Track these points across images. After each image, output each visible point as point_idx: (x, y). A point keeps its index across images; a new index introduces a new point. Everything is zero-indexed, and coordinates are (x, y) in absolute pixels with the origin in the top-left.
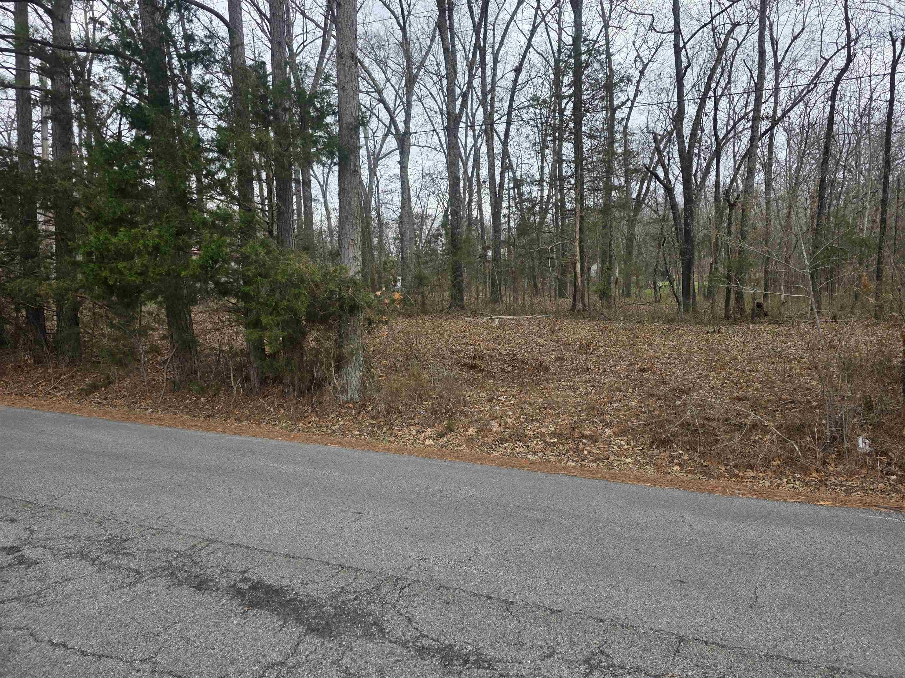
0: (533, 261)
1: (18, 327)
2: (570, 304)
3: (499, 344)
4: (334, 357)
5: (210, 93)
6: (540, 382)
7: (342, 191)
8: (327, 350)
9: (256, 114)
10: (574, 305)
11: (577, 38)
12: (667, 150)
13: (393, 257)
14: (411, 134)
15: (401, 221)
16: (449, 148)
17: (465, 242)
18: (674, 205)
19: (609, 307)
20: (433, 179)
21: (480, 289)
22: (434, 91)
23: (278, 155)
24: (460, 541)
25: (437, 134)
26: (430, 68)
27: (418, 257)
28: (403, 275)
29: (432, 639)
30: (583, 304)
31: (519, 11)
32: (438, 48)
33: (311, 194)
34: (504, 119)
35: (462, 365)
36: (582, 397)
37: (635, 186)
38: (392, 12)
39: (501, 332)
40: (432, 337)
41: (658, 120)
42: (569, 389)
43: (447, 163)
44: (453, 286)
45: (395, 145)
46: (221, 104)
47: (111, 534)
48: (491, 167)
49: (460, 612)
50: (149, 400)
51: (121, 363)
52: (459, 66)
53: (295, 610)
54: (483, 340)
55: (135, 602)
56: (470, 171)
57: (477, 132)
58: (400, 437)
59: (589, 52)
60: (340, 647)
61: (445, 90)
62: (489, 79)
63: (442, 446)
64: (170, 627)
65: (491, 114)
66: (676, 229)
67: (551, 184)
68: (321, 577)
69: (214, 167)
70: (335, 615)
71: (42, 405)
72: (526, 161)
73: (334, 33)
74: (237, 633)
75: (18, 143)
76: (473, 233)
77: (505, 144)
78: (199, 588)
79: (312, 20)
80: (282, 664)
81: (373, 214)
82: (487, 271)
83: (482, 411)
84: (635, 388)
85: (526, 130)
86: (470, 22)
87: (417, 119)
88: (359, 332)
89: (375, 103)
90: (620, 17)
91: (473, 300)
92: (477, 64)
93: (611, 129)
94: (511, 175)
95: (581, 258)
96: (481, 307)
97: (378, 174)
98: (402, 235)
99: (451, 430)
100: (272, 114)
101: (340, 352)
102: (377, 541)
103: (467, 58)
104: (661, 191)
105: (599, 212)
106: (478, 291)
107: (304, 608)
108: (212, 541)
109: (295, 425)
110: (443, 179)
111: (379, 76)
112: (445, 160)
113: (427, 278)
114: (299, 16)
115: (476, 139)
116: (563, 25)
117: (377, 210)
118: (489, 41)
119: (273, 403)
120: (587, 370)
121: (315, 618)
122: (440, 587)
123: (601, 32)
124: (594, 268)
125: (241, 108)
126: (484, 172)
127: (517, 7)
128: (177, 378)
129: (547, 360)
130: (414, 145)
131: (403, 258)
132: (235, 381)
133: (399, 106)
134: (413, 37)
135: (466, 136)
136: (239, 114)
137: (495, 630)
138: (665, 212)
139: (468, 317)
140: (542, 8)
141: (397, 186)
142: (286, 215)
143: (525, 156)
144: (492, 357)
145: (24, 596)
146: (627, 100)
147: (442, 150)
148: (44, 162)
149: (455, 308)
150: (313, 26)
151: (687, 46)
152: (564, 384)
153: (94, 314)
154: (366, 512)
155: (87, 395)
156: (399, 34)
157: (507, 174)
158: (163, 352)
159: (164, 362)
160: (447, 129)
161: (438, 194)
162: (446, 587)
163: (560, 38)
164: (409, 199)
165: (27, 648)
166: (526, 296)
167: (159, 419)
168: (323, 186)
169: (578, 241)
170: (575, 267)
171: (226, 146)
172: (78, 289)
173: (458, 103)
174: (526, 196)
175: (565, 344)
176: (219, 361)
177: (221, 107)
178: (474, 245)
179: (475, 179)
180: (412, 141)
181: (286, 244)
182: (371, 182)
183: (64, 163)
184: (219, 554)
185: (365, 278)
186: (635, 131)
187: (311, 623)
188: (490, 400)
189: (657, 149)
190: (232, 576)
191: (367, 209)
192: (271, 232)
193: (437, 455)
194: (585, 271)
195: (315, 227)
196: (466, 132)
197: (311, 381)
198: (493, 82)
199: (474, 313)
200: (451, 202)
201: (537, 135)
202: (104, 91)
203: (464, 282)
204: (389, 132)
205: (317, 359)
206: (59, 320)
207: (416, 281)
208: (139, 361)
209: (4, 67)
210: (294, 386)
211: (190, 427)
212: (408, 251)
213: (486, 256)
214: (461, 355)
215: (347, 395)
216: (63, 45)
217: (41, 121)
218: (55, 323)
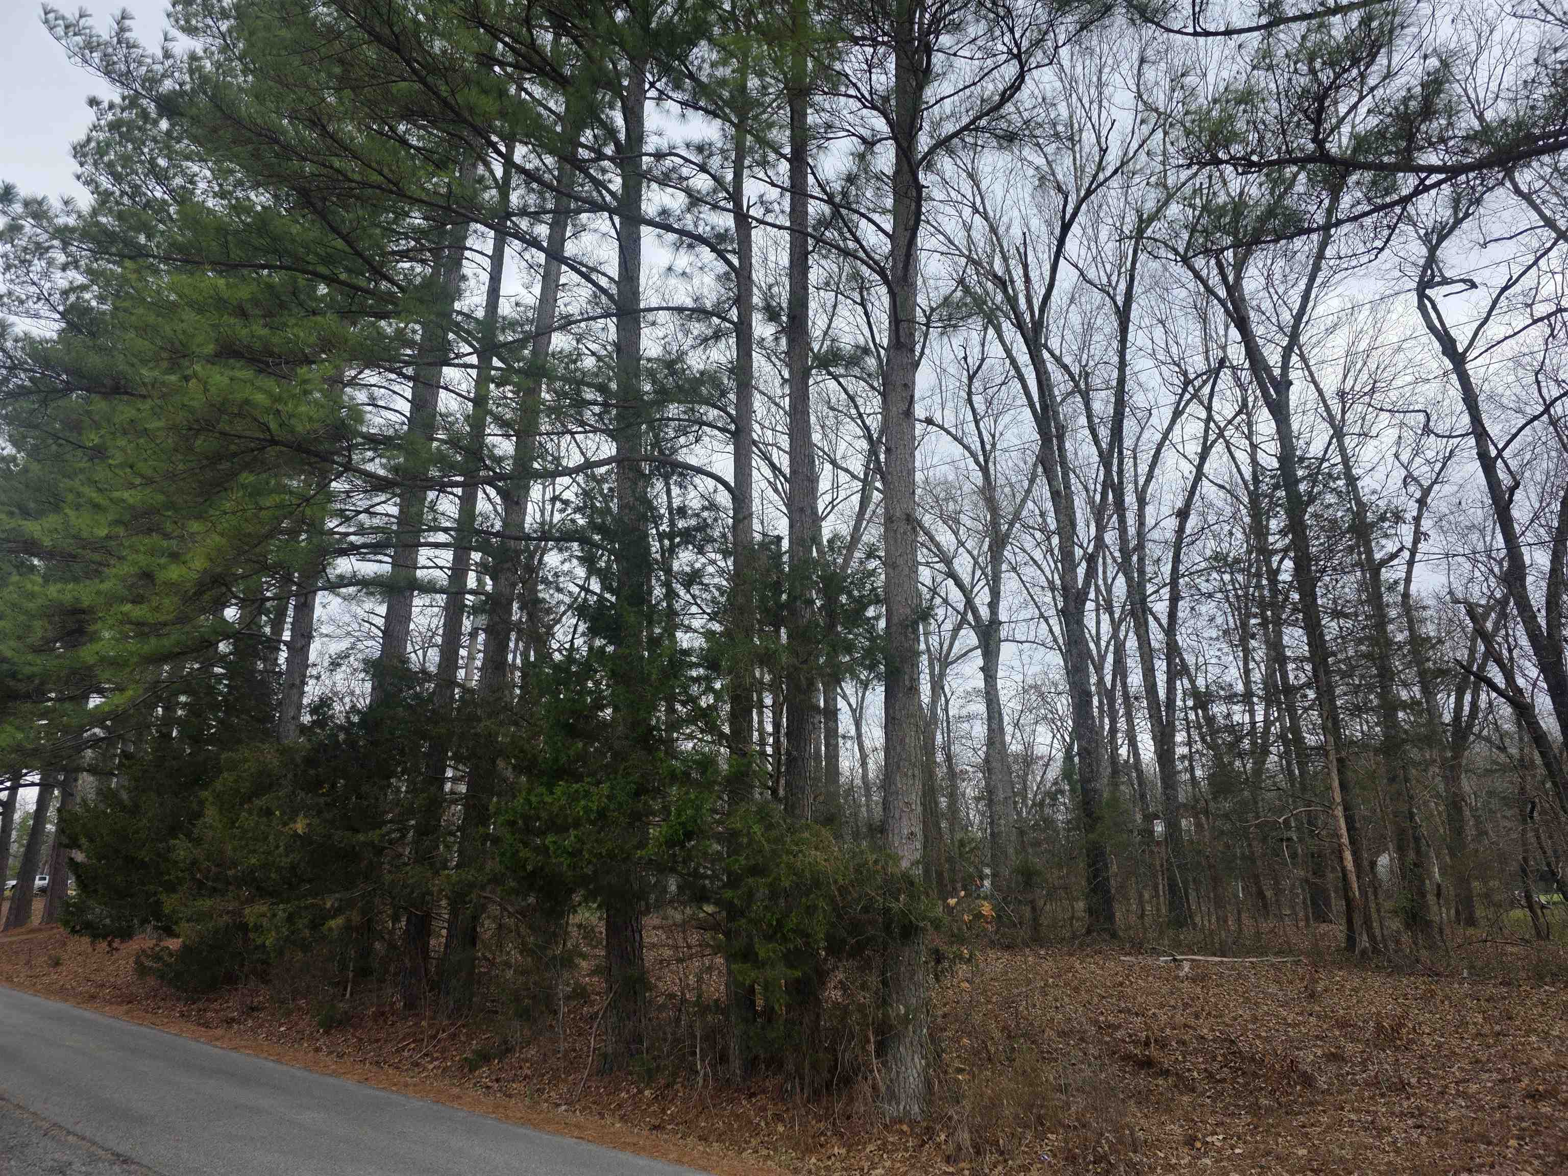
0: (1250, 845)
1: (392, 946)
2: (1342, 937)
3: (1197, 1017)
4: (873, 1024)
5: (702, 583)
6: (1296, 1108)
7: (891, 723)
8: (861, 1008)
9: (766, 611)
10: (1351, 941)
11: (1287, 457)
12: (1503, 632)
13: (975, 831)
14: (1001, 623)
15: (987, 766)
16: (1068, 644)
17: (1108, 805)
18: (1539, 738)
19: (1432, 947)
20: (1041, 695)
21: (1147, 896)
22: (1038, 555)
23: (791, 669)
25: (1047, 621)
26: (1031, 522)
27: (1022, 833)
28: (994, 865)
30: (1372, 938)
31: (1177, 427)
32: (1042, 490)
33: (837, 728)
34: (1165, 592)
35: (1123, 1059)
36: (1398, 1151)
37: (1446, 703)
38: (967, 448)
39: (1199, 990)
40: (1058, 992)
41: (1471, 580)
42: (1366, 1129)
43: (1066, 667)
44: (1092, 890)
45: (975, 642)
46: (715, 598)
48: (1149, 673)
50: (563, 1088)
51: (525, 1015)
52: (1079, 515)
54: (1162, 1006)
56: (1108, 679)
57: (1117, 616)
59: (1313, 478)
61: (1056, 552)
62: (1132, 531)
65: (1141, 585)
66: (1555, 784)
67: (1269, 701)
69: (694, 690)
71: (406, 1085)
72: (1214, 661)
73: (878, 484)
75: (439, 664)
76: (1122, 788)
77: (1170, 631)
79: (847, 470)
81: (940, 757)
82: (1157, 863)
84: (1523, 1139)
85: (1207, 608)
86: (1094, 450)
87: (1010, 599)
88: (919, 976)
89: (940, 578)
90: (1364, 419)
91: (1133, 918)
92: (1110, 510)
93: (1375, 599)
94: (1187, 685)
95: (1352, 842)
96: (1151, 935)
97: (947, 689)
98: (990, 792)
100: (786, 609)
101: (884, 1015)
103: (1091, 501)
104: (1506, 710)
105: (1377, 751)
106: (1141, 903)
109: (802, 1159)
110: (1060, 693)
111: (946, 538)
112: (1062, 663)
113: (1041, 873)
114: (828, 467)
115: (1115, 625)
116: (1257, 439)
117: (947, 748)
118: (1129, 474)
119: (765, 1110)
120: (1402, 1087)
123: (1330, 444)
124: (1383, 860)
126: (1135, 680)
127: (1173, 422)
128: (610, 1050)
129: (1307, 1057)
130: (1007, 641)
131: (992, 834)
132: (703, 1061)
133: (979, 580)
134: (1001, 481)
135: (1098, 623)
138: (1521, 750)
139: (1126, 955)
140: (1217, 417)
141: (980, 707)
142: (800, 761)
143: (1211, 653)
144: (1184, 1043)
146: (1401, 550)
147: (1055, 647)
148: (466, 690)
149: (1099, 934)
150: (847, 477)
151: (1506, 454)
152: (1353, 1117)
153: (500, 927)
155: (470, 1071)
156: (978, 477)
157: (1178, 683)
158: (593, 997)
159: (595, 1015)
160: (1063, 613)
161: (1053, 721)
163: (1254, 462)
164: (1001, 730)
166: (1244, 915)
167: (578, 1126)
168: (856, 710)
169: (1340, 808)
170: (1341, 859)
171: (719, 658)
173: (1081, 571)
174: (1222, 721)
175: (1342, 1024)
176: (678, 1020)
177: (715, 603)
178: (1126, 811)
179: (1119, 694)
180: (1003, 634)
181: (798, 812)
182: (934, 703)
183: (493, 691)
185: (926, 871)
186: (1426, 603)
188: (1190, 1141)
189: (1480, 632)
191: (929, 748)
192: (774, 792)
194: (1366, 868)
195: (842, 780)
196: (1098, 616)
197: (832, 1071)
198: (1141, 535)
199: (1138, 948)
200: (1077, 733)
201: (1230, 618)
202: (559, 590)
203: (1112, 882)
204: (964, 620)
205: (844, 1027)
206: (449, 936)
207: (1020, 878)
208: (555, 1012)
209: (437, 567)
210: (802, 1078)
211: (624, 1146)
212: (1003, 822)
213: (1152, 832)
214: (1119, 1034)
215: (898, 1104)
216: (514, 532)
217: (470, 634)
218: (443, 940)
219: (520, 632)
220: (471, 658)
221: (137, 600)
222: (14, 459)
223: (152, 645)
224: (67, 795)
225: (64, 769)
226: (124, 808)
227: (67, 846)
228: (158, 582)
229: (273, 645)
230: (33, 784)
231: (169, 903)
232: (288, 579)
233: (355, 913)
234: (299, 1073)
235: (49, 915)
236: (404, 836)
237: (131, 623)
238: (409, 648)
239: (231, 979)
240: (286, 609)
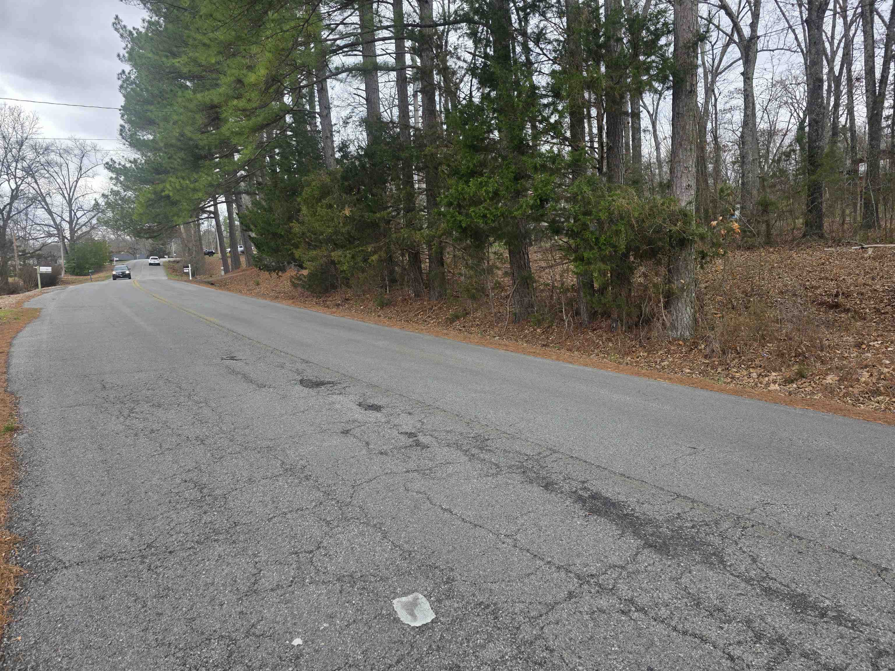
1: (404, 268)
3: (873, 279)
4: (663, 292)
5: (546, 39)
7: (676, 116)
8: (655, 285)
9: (589, 51)
13: (731, 183)
14: (758, 37)
15: (742, 141)
16: (809, 47)
17: (827, 155)
20: (785, 88)
21: (848, 212)
23: (609, 90)
24: (815, 493)
25: (793, 31)
27: (763, 179)
28: (743, 203)
29: (781, 583)
33: (640, 125)
35: (820, 304)
39: (877, 264)
40: (780, 271)
43: (806, 64)
44: (810, 211)
45: (739, 55)
46: (556, 47)
47: (476, 433)
48: (870, 58)
49: (816, 565)
50: (496, 329)
51: (473, 297)
53: (632, 524)
54: (850, 274)
55: (497, 489)
56: (837, 68)
57: (849, 19)
58: (738, 378)
60: (679, 567)
63: (790, 394)
64: (525, 514)
68: (657, 500)
69: (546, 112)
70: (673, 537)
71: (422, 330)
74: (580, 532)
75: (399, 117)
76: (840, 144)
77: (890, 25)
78: (546, 487)
80: (623, 568)
81: (709, 138)
82: (859, 190)
83: (846, 358)
87: (767, 18)
88: (691, 266)
89: (714, 10)
91: (836, 226)
96: (847, 235)
97: (716, 91)
98: (743, 157)
99: (803, 376)
100: (604, 48)
101: (669, 288)
102: (714, 477)
106: (843, 216)
107: (641, 524)
108: (555, 452)
109: (623, 358)
110: (799, 84)
112: (803, 62)
113: (773, 204)
115: (847, 27)
117: (714, 131)
119: (601, 336)
121: (652, 535)
122: (790, 535)
125: (574, 47)
126: (858, 66)
128: (517, 311)
130: (763, 50)
131: (743, 183)
132: (567, 315)
133: (744, 7)
135: (834, 27)
136: (572, 54)
137: (862, 592)
139: (828, 247)
141: (740, 102)
142: (616, 150)
144: (862, 294)
145: (421, 470)
147: (799, 50)
148: (416, 129)
149: (811, 237)
153: (454, 256)
154: (701, 447)
155: (451, 323)
158: (506, 288)
159: (507, 297)
160: (807, 23)
161: (792, 104)
162: (798, 537)
164: (754, 115)
165: (426, 508)
167: (506, 345)
168: (652, 115)
171: (560, 89)
172: (441, 236)
176: (552, 296)
177: (555, 51)
178: (840, 159)
179: (844, 78)
180: (760, 46)
181: (615, 180)
182: (707, 102)
183: (431, 128)
184: (561, 463)
185: (698, 210)
187: (648, 539)
188: (858, 345)
190: (574, 483)
191: (702, 132)
192: (600, 170)
193: (785, 401)
195: (644, 160)
196: (834, 21)
197: (639, 317)
199: (837, 242)
200: (809, 111)
202: (459, 58)
203: (824, 205)
204: (731, 41)
205: (646, 295)
206: (430, 262)
207: (760, 208)
208: (488, 295)
209: (387, 54)
210: (622, 321)
211: (529, 353)
212: (750, 175)
213: (856, 171)
214: (818, 292)
215: (677, 331)
216: (429, 23)
217: (413, 95)
218: (428, 264)
219: (440, 88)
220: (416, 110)
221: (239, 97)
222: (158, 22)
223: (254, 121)
224: (239, 206)
225: (234, 193)
226: (265, 210)
227: (246, 231)
228: (246, 84)
229: (312, 115)
230: (223, 202)
231: (297, 253)
232: (310, 73)
233: (382, 253)
234: (373, 326)
235: (249, 264)
236: (398, 214)
237: (240, 110)
238: (382, 109)
239: (334, 287)
240: (314, 93)
